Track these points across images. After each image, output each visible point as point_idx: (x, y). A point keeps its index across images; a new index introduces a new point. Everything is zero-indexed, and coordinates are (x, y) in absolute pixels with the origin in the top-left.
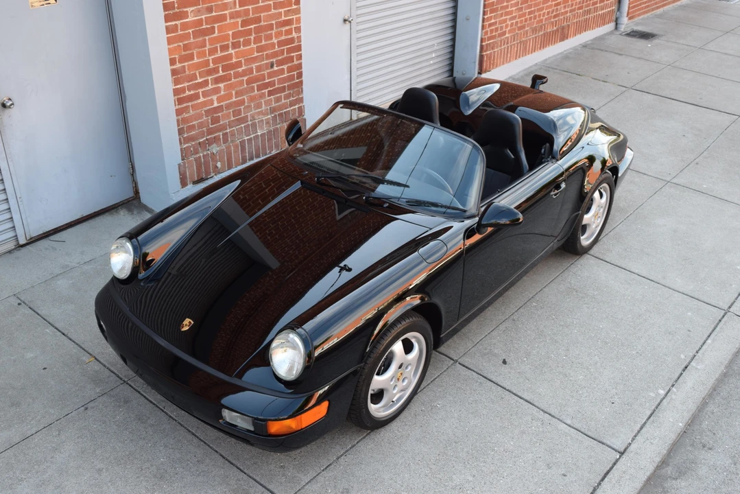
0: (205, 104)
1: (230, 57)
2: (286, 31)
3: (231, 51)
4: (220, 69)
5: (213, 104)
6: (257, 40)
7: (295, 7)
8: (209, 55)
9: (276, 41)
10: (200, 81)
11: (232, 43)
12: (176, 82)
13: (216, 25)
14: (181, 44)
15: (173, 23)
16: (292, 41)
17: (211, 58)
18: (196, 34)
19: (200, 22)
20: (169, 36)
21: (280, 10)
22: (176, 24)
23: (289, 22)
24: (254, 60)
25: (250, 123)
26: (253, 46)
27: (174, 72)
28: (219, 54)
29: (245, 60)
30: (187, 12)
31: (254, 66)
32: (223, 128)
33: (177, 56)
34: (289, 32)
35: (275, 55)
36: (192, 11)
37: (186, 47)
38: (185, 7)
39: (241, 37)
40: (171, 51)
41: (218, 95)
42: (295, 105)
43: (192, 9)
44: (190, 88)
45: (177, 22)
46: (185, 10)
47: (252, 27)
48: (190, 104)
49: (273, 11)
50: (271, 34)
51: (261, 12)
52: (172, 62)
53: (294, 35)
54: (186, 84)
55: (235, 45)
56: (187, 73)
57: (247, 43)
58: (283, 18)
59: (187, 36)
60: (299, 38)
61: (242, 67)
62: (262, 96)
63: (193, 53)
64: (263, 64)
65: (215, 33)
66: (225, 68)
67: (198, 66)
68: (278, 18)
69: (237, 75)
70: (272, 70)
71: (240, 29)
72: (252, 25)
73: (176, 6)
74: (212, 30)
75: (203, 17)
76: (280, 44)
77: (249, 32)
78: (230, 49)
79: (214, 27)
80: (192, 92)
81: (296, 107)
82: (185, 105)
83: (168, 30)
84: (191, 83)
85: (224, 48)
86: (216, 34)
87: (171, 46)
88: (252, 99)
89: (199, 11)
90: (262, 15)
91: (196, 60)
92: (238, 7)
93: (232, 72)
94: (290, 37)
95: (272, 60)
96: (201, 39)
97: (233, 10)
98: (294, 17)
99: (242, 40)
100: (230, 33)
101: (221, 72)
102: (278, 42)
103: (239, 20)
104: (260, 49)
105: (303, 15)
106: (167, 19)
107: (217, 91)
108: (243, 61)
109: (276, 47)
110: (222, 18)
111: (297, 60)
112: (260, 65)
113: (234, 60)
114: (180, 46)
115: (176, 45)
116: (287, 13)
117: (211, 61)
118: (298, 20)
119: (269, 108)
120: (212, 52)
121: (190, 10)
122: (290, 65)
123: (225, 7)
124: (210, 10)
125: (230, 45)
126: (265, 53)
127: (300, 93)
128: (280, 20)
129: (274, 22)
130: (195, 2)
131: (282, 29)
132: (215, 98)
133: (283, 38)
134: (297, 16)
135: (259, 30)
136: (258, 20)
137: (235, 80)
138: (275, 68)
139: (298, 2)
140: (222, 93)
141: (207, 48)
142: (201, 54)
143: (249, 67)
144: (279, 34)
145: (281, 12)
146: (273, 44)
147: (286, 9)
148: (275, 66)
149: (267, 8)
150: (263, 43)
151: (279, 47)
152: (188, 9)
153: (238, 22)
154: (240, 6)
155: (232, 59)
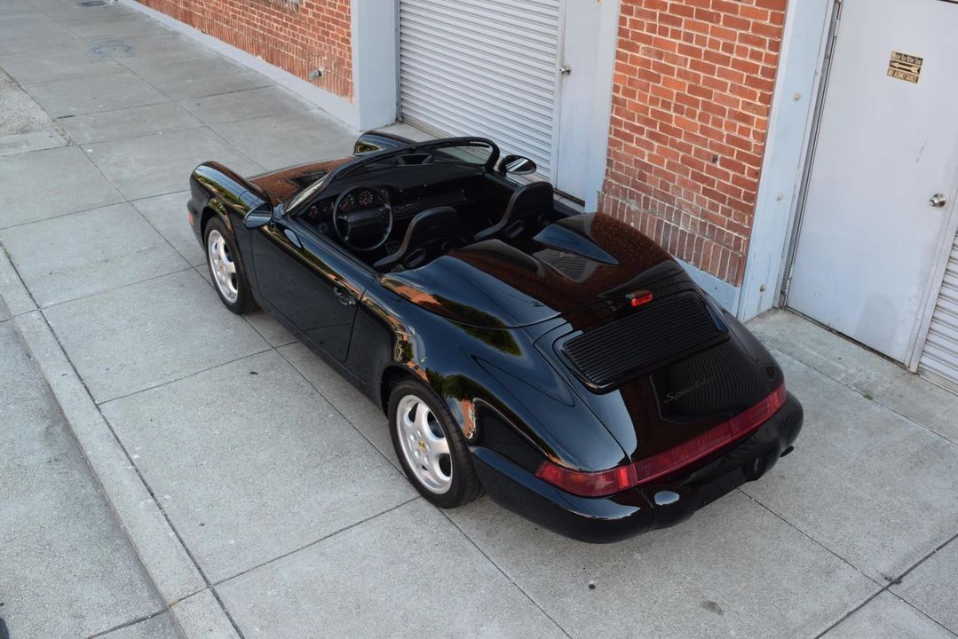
0: (635, 151)
1: (668, 118)
2: (741, 128)
3: (672, 113)
4: (658, 125)
5: (643, 157)
7: (762, 105)
8: (650, 104)
9: (725, 133)
10: (637, 124)
11: (675, 104)
12: (614, 110)
13: (662, 75)
14: (627, 76)
15: (625, 51)
17: (651, 107)
18: (641, 74)
19: (646, 63)
20: (617, 61)
21: (738, 98)
23: (747, 119)
24: (696, 139)
25: (676, 208)
26: (697, 121)
27: (615, 100)
28: (659, 108)
29: (685, 132)
30: (638, 46)
31: (694, 146)
32: (647, 190)
33: (621, 86)
35: (721, 149)
36: (644, 47)
37: (631, 82)
38: (638, 41)
39: (687, 104)
40: (616, 78)
41: (650, 152)
42: (735, 231)
43: (644, 45)
44: (627, 125)
45: (628, 53)
46: (638, 43)
47: (701, 98)
48: (623, 142)
49: (729, 94)
50: (722, 121)
51: (714, 88)
52: (616, 89)
53: (753, 142)
54: (624, 120)
55: (678, 109)
56: (627, 108)
57: (692, 114)
58: (740, 110)
59: (631, 71)
61: (680, 138)
62: (696, 188)
63: (635, 92)
64: (705, 151)
65: (659, 82)
66: (663, 128)
67: (637, 108)
68: (733, 106)
69: (673, 144)
70: (713, 165)
71: (686, 93)
72: (700, 96)
73: (630, 35)
74: (657, 78)
75: (652, 59)
76: (731, 140)
77: (696, 103)
78: (672, 110)
79: (660, 76)
80: (627, 131)
81: (735, 234)
82: (619, 139)
83: (619, 56)
84: (628, 121)
86: (661, 85)
87: (617, 72)
88: (684, 183)
89: (649, 51)
90: (714, 91)
91: (637, 101)
92: (688, 66)
93: (669, 137)
94: (745, 138)
95: (716, 153)
96: (645, 81)
97: (681, 67)
98: (757, 116)
99: (686, 107)
100: (675, 92)
101: (658, 129)
102: (728, 135)
103: (687, 83)
104: (704, 130)
106: (621, 44)
107: (650, 147)
108: (683, 133)
109: (725, 140)
110: (670, 71)
112: (701, 150)
113: (673, 125)
114: (625, 77)
115: (622, 74)
116: (746, 105)
117: (650, 111)
118: (764, 125)
119: (701, 208)
120: (654, 101)
121: (642, 45)
122: (738, 174)
123: (675, 59)
124: (660, 55)
125: (673, 105)
126: (709, 139)
127: (743, 221)
128: (736, 109)
129: (727, 108)
130: (647, 40)
131: (736, 122)
132: (647, 152)
133: (736, 134)
134: (761, 117)
135: (707, 106)
136: (708, 94)
137: (671, 148)
138: (718, 165)
139: (767, 99)
140: (655, 152)
141: (650, 94)
142: (643, 98)
143: (688, 143)
144: (730, 127)
145: (739, 100)
146: (720, 136)
147: (745, 100)
148: (718, 163)
149: (723, 86)
150: (710, 125)
151: (727, 142)
152: (640, 44)
153: (685, 84)
154: (691, 67)
155: (671, 122)
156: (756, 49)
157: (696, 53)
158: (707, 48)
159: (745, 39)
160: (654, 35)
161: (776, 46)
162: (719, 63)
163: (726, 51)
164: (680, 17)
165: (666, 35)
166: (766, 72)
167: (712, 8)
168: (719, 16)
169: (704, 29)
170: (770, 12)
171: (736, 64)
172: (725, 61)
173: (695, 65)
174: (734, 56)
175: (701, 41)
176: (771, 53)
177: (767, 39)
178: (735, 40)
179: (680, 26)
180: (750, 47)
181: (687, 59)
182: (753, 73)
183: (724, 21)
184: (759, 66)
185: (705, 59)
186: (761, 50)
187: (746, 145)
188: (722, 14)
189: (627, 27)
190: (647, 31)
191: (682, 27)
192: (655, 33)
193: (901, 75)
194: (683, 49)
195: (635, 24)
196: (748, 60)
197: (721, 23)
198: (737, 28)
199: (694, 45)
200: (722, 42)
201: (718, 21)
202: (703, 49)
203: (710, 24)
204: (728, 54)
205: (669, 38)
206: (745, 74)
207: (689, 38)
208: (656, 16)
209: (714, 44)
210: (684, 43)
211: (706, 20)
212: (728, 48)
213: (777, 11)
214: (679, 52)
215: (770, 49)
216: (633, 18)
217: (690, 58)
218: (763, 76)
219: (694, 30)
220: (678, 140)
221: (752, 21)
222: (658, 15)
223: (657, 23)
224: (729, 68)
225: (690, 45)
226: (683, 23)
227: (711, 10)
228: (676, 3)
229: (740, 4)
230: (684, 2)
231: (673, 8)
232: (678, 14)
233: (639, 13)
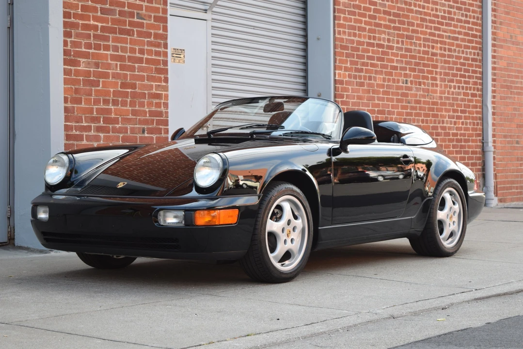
1: (109, 111)
2: (156, 103)
3: (111, 107)
4: (102, 119)
6: (133, 104)
7: (164, 84)
8: (94, 105)
9: (147, 110)
10: (85, 125)
11: (112, 100)
12: (67, 119)
13: (101, 80)
15: (69, 67)
16: (160, 114)
17: (95, 107)
18: (85, 83)
19: (88, 73)
20: (65, 77)
21: (152, 83)
22: (71, 69)
23: (158, 96)
24: (129, 121)
26: (129, 108)
27: (66, 110)
28: (102, 106)
29: (121, 118)
30: (80, 61)
31: (129, 127)
33: (69, 96)
34: (158, 105)
35: (146, 122)
36: (84, 62)
37: (77, 91)
38: (79, 57)
40: (66, 90)
41: (98, 143)
43: (84, 60)
44: (77, 128)
45: (72, 68)
46: (79, 59)
47: (129, 90)
48: (75, 143)
49: (146, 82)
50: (144, 102)
51: (137, 80)
52: (66, 100)
53: (162, 109)
54: (74, 124)
55: (115, 103)
56: (76, 113)
57: (124, 104)
58: (154, 91)
59: (77, 82)
60: (167, 113)
61: (118, 124)
63: (81, 98)
64: (136, 127)
65: (99, 86)
66: (106, 120)
67: (84, 111)
68: (150, 90)
69: (115, 130)
70: (143, 135)
71: (119, 89)
72: (129, 89)
73: (72, 54)
74: (98, 84)
75: (92, 69)
76: (152, 113)
77: (126, 95)
78: (111, 105)
79: (99, 81)
80: (78, 133)
82: (71, 142)
83: (65, 72)
84: (77, 124)
85: (106, 102)
86: (100, 88)
87: (66, 86)
89: (89, 63)
90: (137, 83)
91: (83, 105)
92: (119, 69)
93: (111, 126)
94: (159, 109)
95: (143, 126)
96: (89, 88)
97: (114, 71)
98: (163, 93)
99: (120, 99)
100: (112, 90)
101: (102, 123)
102: (149, 111)
103: (119, 82)
104: (134, 113)
105: (170, 93)
106: (66, 62)
107: (97, 139)
108: (120, 119)
109: (148, 115)
110: (106, 76)
111: (165, 133)
112: (134, 127)
113: (113, 116)
114: (72, 88)
115: (69, 86)
116: (157, 87)
117: (94, 110)
118: (167, 96)
120: (97, 102)
121: (82, 60)
122: (158, 135)
123: (109, 66)
124: (97, 65)
126: (138, 118)
128: (152, 92)
129: (146, 92)
130: (86, 55)
131: (152, 100)
133: (153, 109)
134: (165, 93)
135: (134, 95)
136: (134, 86)
137: (113, 135)
138: (146, 134)
139: (165, 80)
140: (102, 142)
141: (93, 97)
142: (88, 102)
143: (125, 126)
144: (150, 104)
145: (153, 85)
146: (145, 112)
147: (156, 83)
148: (146, 132)
149: (142, 78)
150: (137, 108)
151: (150, 116)
152: (81, 59)
153: (118, 82)
154: (121, 70)
155: (111, 114)
156: (157, 49)
157: (121, 58)
158: (129, 54)
159: (150, 44)
160: (91, 51)
162: (137, 63)
163: (141, 54)
164: (108, 35)
165: (100, 50)
166: (164, 63)
168: (134, 31)
169: (124, 41)
170: (162, 25)
171: (148, 61)
172: (140, 60)
173: (123, 68)
174: (146, 56)
175: (124, 49)
176: (163, 50)
177: (162, 42)
178: (145, 46)
180: (154, 49)
181: (117, 64)
182: (158, 65)
183: (137, 34)
184: (160, 60)
185: (129, 61)
186: (160, 50)
188: (135, 29)
189: (69, 48)
190: (85, 48)
191: (110, 42)
192: (91, 49)
194: (114, 58)
195: (74, 44)
196: (154, 57)
197: (135, 36)
198: (145, 38)
199: (120, 53)
200: (137, 48)
201: (133, 35)
202: (127, 55)
203: (129, 37)
204: (141, 56)
205: (102, 52)
206: (154, 67)
207: (116, 49)
208: (90, 36)
209: (133, 51)
210: (113, 53)
211: (125, 35)
212: (142, 52)
214: (111, 60)
215: (164, 47)
216: (73, 39)
217: (119, 63)
218: (163, 66)
219: (119, 42)
221: (152, 31)
222: (92, 35)
223: (92, 41)
224: (144, 65)
225: (117, 54)
226: (111, 39)
227: (128, 27)
228: (104, 25)
229: (145, 22)
230: (110, 24)
231: (103, 29)
232: (106, 33)
233: (78, 35)
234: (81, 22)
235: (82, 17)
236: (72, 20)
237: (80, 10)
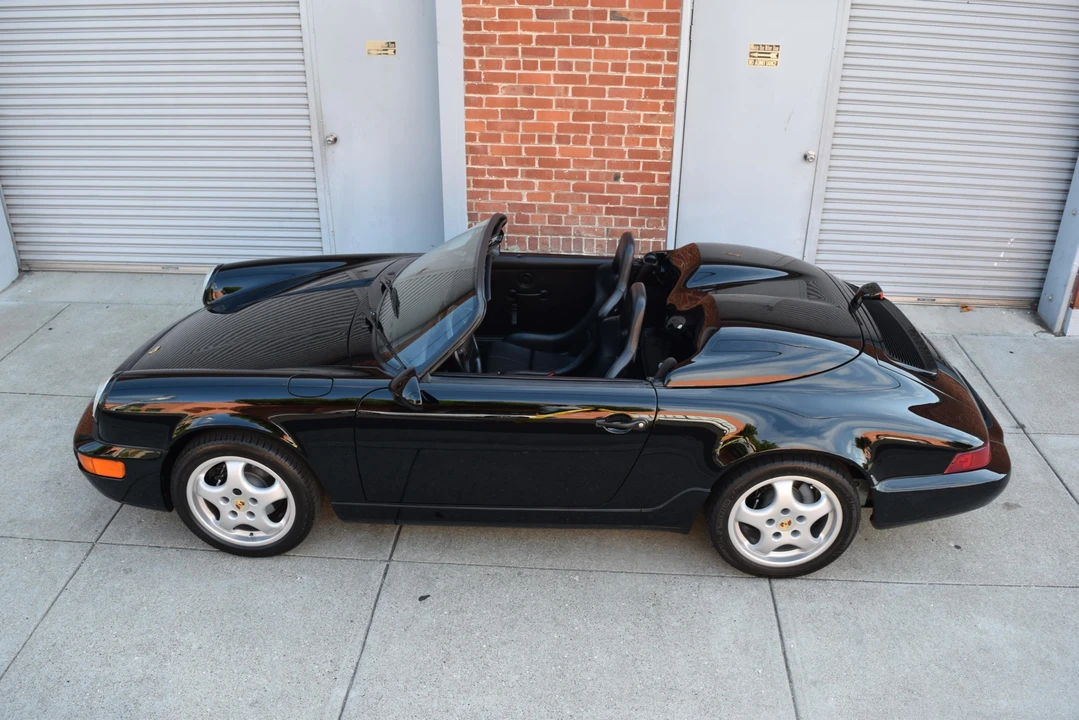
0: (509, 196)
1: (552, 151)
2: (645, 140)
3: (554, 144)
4: (537, 162)
5: (521, 199)
6: (597, 141)
7: (666, 113)
8: (522, 142)
9: (626, 149)
10: (506, 168)
11: (557, 136)
12: (471, 161)
13: (535, 110)
14: (485, 121)
15: (477, 96)
16: (652, 155)
17: (524, 146)
18: (505, 114)
19: (514, 102)
20: (468, 108)
21: (638, 112)
22: (480, 98)
23: (651, 130)
24: (590, 164)
25: (573, 238)
26: (589, 146)
27: (470, 150)
28: (536, 144)
29: (575, 160)
30: (497, 87)
31: (587, 171)
32: (533, 231)
33: (477, 133)
34: (650, 143)
35: (624, 165)
36: (504, 87)
37: (491, 126)
38: (495, 81)
39: (573, 132)
40: (468, 126)
41: (530, 191)
42: (649, 237)
43: (504, 85)
44: (490, 173)
45: (482, 96)
46: (495, 84)
47: (590, 123)
48: (489, 190)
49: (626, 111)
50: (621, 138)
51: (607, 109)
52: (470, 137)
53: (661, 148)
54: (487, 167)
55: (560, 140)
56: (490, 154)
57: (580, 141)
58: (642, 123)
59: (492, 114)
60: (669, 153)
61: (569, 167)
62: (598, 211)
63: (500, 134)
64: (603, 173)
65: (533, 118)
66: (543, 163)
67: (505, 150)
68: (633, 122)
69: (559, 175)
70: (616, 183)
71: (571, 121)
72: (590, 120)
73: (483, 77)
74: (530, 115)
75: (519, 97)
76: (634, 154)
77: (586, 129)
78: (554, 142)
79: (533, 111)
80: (494, 178)
81: (651, 240)
82: (482, 189)
83: (468, 102)
84: (493, 167)
85: (548, 139)
86: (535, 120)
87: (471, 120)
88: (580, 210)
89: (513, 89)
90: (607, 112)
91: (503, 143)
92: (570, 94)
93: (553, 170)
94: (651, 149)
95: (618, 171)
96: (512, 121)
97: (561, 97)
98: (663, 125)
99: (572, 135)
100: (556, 123)
101: (537, 165)
102: (629, 151)
103: (571, 112)
105: (678, 126)
106: (469, 89)
107: (528, 186)
108: (572, 161)
109: (627, 156)
110: (545, 104)
111: (662, 181)
112: (597, 173)
113: (558, 157)
114: (483, 122)
115: (477, 120)
116: (647, 118)
117: (523, 150)
118: (668, 131)
119: (605, 228)
120: (528, 139)
121: (501, 85)
122: (647, 184)
123: (551, 91)
124: (529, 91)
125: (554, 138)
126: (607, 160)
127: (660, 224)
128: (636, 124)
129: (626, 125)
130: (509, 78)
131: (638, 136)
132: (525, 193)
133: (640, 147)
134: (666, 125)
135: (599, 129)
136: (600, 117)
137: (557, 181)
138: (622, 182)
139: (670, 107)
140: (536, 190)
141: (521, 132)
142: (511, 139)
143: (580, 170)
144: (632, 142)
145: (639, 115)
146: (621, 154)
147: (647, 113)
148: (621, 179)
149: (617, 106)
150: (606, 146)
151: (630, 157)
152: (498, 84)
153: (569, 113)
154: (574, 95)
155: (554, 154)
156: (652, 63)
157: (578, 79)
158: (592, 72)
159: (638, 55)
160: (517, 72)
161: (674, 57)
162: (609, 84)
163: (617, 71)
164: (551, 47)
165: (535, 69)
166: (667, 82)
167: (594, 32)
168: (604, 38)
169: (587, 54)
170: (665, 26)
171: (630, 81)
172: (618, 80)
173: (578, 92)
174: (628, 74)
175: (583, 67)
176: (671, 63)
177: (665, 51)
178: (627, 58)
179: (553, 56)
180: (645, 63)
181: (566, 88)
182: (652, 86)
183: (610, 43)
184: (658, 78)
185: (590, 83)
186: (659, 63)
187: (655, 155)
188: (607, 37)
189: (477, 70)
190: (506, 68)
191: (556, 57)
192: (519, 68)
193: (761, 63)
194: (558, 79)
195: (486, 64)
196: (645, 74)
197: (607, 45)
198: (627, 47)
199: (574, 72)
200: (610, 63)
201: (603, 43)
202: (587, 75)
203: (593, 49)
204: (620, 74)
205: (539, 71)
206: (643, 89)
207: (567, 66)
208: (517, 51)
209: (600, 67)
210: (560, 72)
211: (586, 45)
212: (619, 68)
213: (672, 24)
214: (556, 83)
215: (669, 59)
216: (484, 58)
217: (571, 87)
218: (665, 86)
219: (572, 57)
220: (566, 170)
221: (644, 37)
222: (520, 50)
223: (520, 58)
224: (623, 87)
225: (569, 73)
226: (556, 53)
227: (592, 34)
228: (544, 34)
229: (628, 23)
230: (555, 31)
231: (540, 40)
232: (547, 45)
233: (492, 52)
234: (498, 33)
235: (500, 26)
236: (484, 31)
237: (497, 17)
